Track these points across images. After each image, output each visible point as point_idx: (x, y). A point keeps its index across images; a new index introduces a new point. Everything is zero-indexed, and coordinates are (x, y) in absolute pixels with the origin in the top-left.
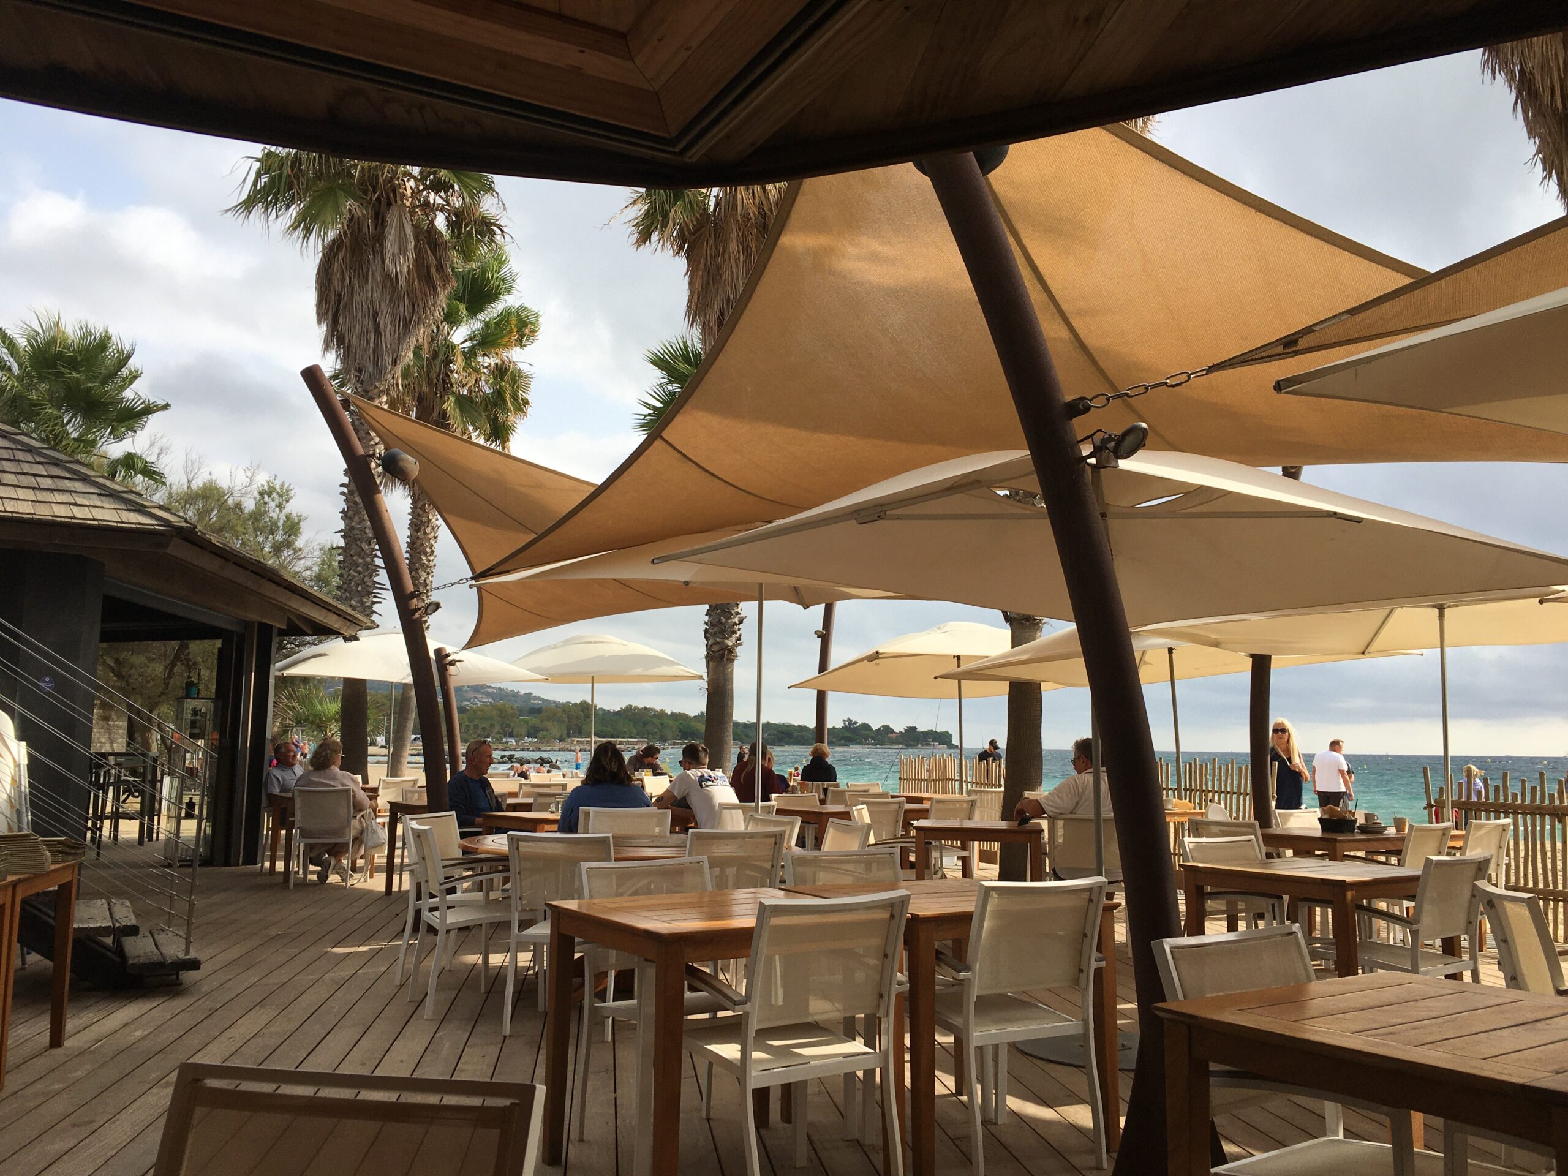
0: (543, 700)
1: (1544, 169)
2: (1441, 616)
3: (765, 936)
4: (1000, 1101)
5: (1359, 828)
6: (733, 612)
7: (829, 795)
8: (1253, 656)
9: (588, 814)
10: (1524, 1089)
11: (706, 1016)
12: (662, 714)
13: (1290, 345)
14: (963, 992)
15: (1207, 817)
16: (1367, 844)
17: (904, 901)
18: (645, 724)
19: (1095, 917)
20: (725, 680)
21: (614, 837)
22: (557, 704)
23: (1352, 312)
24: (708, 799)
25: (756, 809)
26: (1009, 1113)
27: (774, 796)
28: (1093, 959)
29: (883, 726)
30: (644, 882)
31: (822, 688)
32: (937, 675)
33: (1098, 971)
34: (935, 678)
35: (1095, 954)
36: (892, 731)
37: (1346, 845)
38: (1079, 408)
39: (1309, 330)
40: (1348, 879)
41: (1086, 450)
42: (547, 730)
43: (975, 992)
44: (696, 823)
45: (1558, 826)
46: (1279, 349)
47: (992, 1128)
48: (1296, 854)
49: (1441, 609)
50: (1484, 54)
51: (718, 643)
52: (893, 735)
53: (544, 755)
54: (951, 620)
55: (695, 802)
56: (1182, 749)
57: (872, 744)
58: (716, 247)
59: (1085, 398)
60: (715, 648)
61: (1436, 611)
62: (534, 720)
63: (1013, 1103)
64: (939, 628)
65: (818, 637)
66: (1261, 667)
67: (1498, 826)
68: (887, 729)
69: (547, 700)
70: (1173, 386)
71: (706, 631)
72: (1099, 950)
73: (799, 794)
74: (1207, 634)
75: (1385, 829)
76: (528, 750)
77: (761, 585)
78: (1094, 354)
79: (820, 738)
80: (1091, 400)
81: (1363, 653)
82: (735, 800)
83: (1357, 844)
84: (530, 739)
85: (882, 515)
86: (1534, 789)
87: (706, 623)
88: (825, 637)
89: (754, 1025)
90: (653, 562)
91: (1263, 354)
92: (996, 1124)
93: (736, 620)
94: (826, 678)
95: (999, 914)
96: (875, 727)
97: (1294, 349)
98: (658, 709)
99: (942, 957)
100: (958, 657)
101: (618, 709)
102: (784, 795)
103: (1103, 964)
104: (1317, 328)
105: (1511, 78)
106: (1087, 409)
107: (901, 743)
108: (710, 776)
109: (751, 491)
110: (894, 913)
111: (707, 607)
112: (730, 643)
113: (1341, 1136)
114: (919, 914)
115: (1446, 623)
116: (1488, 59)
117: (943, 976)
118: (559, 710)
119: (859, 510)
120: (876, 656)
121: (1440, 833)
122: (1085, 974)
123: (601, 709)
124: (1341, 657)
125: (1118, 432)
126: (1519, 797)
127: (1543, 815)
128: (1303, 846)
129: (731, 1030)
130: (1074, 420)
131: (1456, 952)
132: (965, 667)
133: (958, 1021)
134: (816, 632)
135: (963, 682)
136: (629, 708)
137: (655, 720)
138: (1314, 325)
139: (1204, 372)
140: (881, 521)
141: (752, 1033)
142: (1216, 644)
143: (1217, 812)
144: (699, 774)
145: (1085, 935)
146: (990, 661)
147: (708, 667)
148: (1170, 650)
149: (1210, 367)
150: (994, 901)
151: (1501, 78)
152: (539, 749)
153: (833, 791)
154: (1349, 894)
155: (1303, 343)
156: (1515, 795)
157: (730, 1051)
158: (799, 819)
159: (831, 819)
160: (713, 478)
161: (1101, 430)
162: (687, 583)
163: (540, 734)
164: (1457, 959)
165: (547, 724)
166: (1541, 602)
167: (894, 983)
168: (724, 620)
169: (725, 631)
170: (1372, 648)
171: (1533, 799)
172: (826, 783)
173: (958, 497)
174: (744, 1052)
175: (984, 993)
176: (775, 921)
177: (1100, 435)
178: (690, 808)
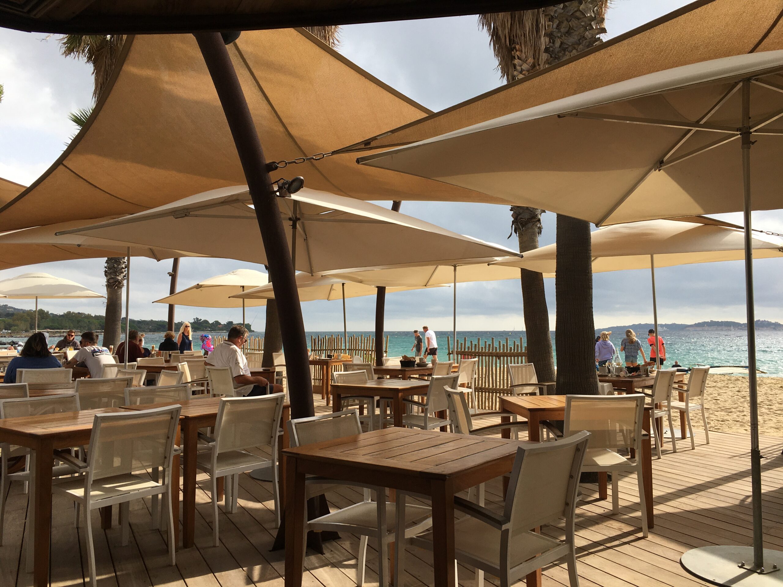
0: (15, 309)
1: (502, 73)
2: (455, 270)
3: (98, 432)
4: (234, 501)
5: (417, 364)
6: (121, 262)
7: (172, 357)
8: (378, 287)
9: (21, 372)
10: (421, 473)
11: (69, 476)
12: (89, 316)
13: (367, 144)
14: (211, 453)
15: (353, 362)
16: (418, 371)
17: (178, 410)
18: (79, 321)
19: (279, 412)
20: (117, 298)
21: (29, 385)
22: (24, 311)
23: (393, 131)
24: (98, 362)
25: (125, 367)
26: (238, 508)
27: (139, 359)
28: (278, 431)
29: (215, 321)
30: (51, 407)
31: (171, 303)
32: (230, 296)
33: (281, 437)
34: (229, 297)
35: (279, 429)
36: (220, 324)
37: (410, 372)
38: (272, 167)
39: (374, 138)
40: (400, 387)
41: (276, 188)
42: (17, 326)
43: (218, 451)
44: (90, 375)
45: (498, 361)
46: (363, 146)
47: (229, 515)
48: (391, 378)
49: (455, 267)
50: (480, 16)
51: (112, 278)
52: (221, 326)
53: (15, 340)
54: (240, 269)
55: (90, 364)
56: (347, 330)
57: (209, 331)
58: (111, 60)
59: (275, 162)
60: (111, 281)
61: (453, 267)
62: (9, 320)
63: (242, 502)
64: (233, 272)
65: (170, 276)
66: (381, 292)
67: (472, 362)
68: (217, 323)
69: (17, 309)
70: (316, 160)
71: (106, 272)
72: (281, 426)
73: (156, 358)
74: (358, 277)
75: (427, 364)
76: (5, 337)
77: (129, 248)
78: (296, 139)
79: (170, 329)
80: (278, 164)
81: (426, 286)
82: (113, 362)
83: (415, 372)
84: (6, 331)
85: (187, 214)
86: (489, 345)
87: (106, 267)
88: (173, 276)
89: (92, 478)
90: (56, 234)
91: (356, 148)
92: (232, 513)
93: (124, 266)
94: (173, 297)
95: (230, 413)
96: (211, 322)
97: (368, 147)
98: (87, 313)
99: (201, 436)
100: (243, 287)
101: (62, 314)
102: (147, 358)
103: (282, 433)
104: (378, 138)
105: (489, 30)
106: (276, 168)
107: (224, 330)
108: (99, 350)
109: (119, 197)
110: (173, 416)
111: (106, 259)
112: (120, 278)
113: (370, 501)
114: (189, 416)
115: (457, 273)
116: (481, 18)
117: (201, 446)
118: (25, 314)
119: (176, 211)
120: (198, 286)
121: (448, 365)
122: (273, 438)
123: (52, 314)
124: (415, 287)
125: (290, 180)
126: (484, 349)
127: (492, 356)
128: (394, 374)
129: (79, 482)
130: (270, 173)
131: (445, 417)
132: (246, 291)
133: (208, 466)
134: (168, 273)
135: (245, 299)
136: (69, 313)
137: (85, 320)
138: (378, 136)
139: (331, 154)
140: (187, 217)
141: (91, 481)
142: (361, 282)
143: (358, 360)
144: (93, 349)
145: (274, 420)
146: (260, 288)
147: (107, 291)
148: (343, 284)
149: (333, 152)
150: (228, 407)
151: (485, 28)
152: (12, 337)
153: (174, 355)
154: (400, 394)
155: (373, 144)
156: (482, 348)
157: (79, 492)
158: (146, 371)
159: (163, 370)
160: (96, 189)
161: (283, 179)
162: (79, 246)
163: (13, 328)
164: (444, 420)
165: (17, 322)
166: (488, 265)
167: (172, 450)
168: (116, 266)
169: (117, 272)
170: (429, 284)
171: (489, 350)
172: (171, 352)
173: (227, 207)
174: (86, 492)
175: (222, 451)
176: (103, 425)
177: (282, 181)
178: (86, 367)
